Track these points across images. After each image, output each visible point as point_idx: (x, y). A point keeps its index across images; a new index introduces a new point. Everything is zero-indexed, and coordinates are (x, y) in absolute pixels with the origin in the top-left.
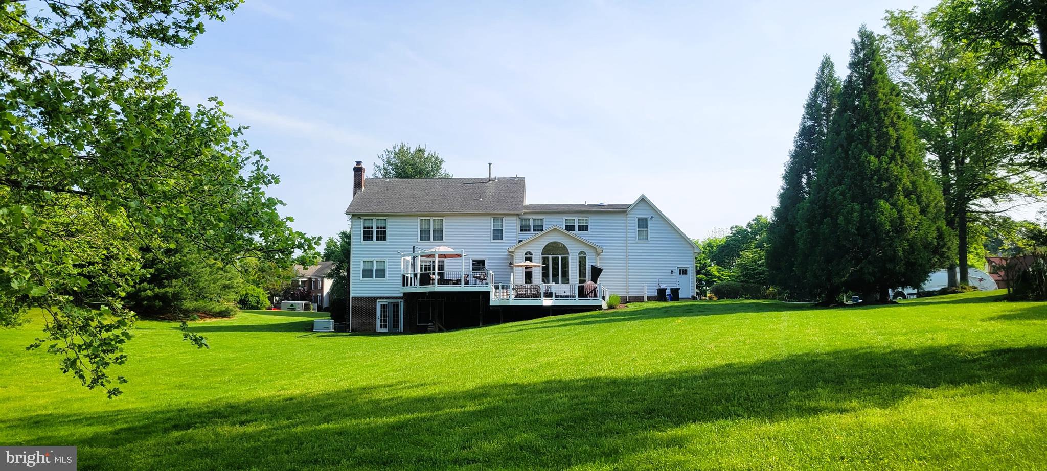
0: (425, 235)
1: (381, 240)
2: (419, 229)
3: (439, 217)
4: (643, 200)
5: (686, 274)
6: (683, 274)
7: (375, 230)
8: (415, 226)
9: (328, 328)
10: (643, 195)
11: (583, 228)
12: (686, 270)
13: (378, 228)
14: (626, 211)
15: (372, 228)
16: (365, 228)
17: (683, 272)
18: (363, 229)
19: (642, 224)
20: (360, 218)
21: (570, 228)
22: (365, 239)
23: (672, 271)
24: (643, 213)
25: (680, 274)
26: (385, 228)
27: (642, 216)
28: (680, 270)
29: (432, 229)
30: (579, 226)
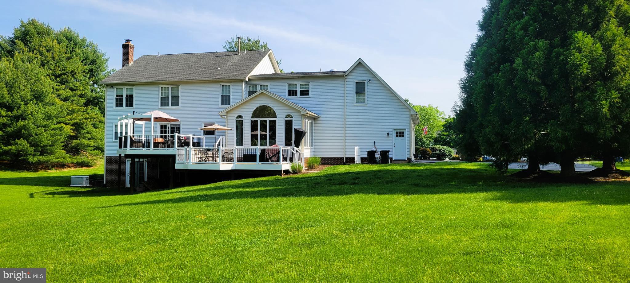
0: (164, 102)
1: (130, 106)
2: (160, 96)
3: (176, 84)
4: (360, 64)
5: (403, 136)
6: (400, 136)
7: (124, 97)
8: (156, 93)
9: (81, 183)
10: (360, 59)
11: (305, 93)
12: (403, 133)
13: (127, 96)
14: (343, 76)
15: (122, 96)
16: (117, 96)
17: (400, 134)
18: (115, 97)
19: (360, 87)
20: (112, 87)
21: (292, 93)
22: (117, 106)
23: (388, 134)
24: (359, 76)
25: (397, 136)
26: (132, 95)
27: (360, 79)
28: (397, 133)
29: (170, 96)
30: (301, 91)
